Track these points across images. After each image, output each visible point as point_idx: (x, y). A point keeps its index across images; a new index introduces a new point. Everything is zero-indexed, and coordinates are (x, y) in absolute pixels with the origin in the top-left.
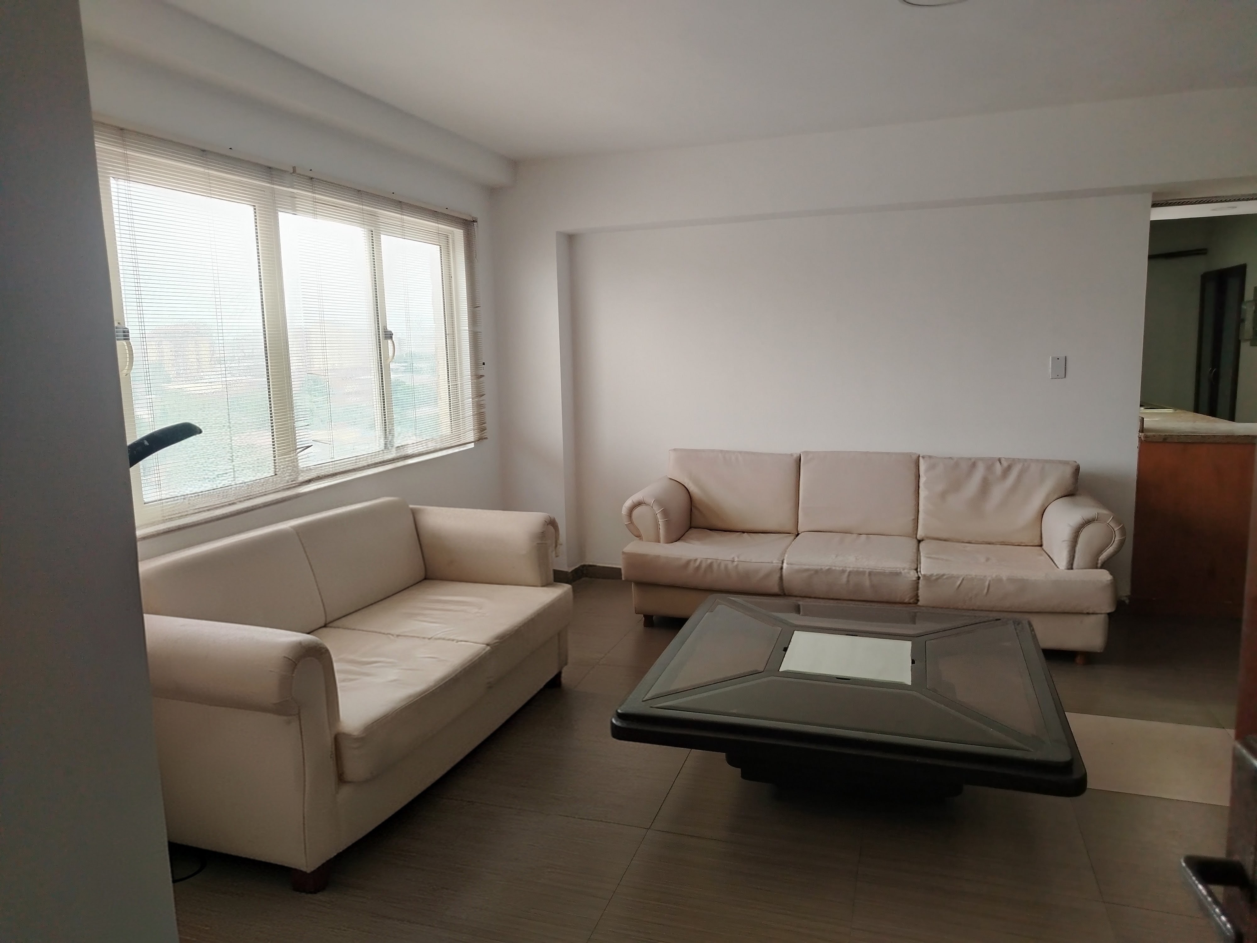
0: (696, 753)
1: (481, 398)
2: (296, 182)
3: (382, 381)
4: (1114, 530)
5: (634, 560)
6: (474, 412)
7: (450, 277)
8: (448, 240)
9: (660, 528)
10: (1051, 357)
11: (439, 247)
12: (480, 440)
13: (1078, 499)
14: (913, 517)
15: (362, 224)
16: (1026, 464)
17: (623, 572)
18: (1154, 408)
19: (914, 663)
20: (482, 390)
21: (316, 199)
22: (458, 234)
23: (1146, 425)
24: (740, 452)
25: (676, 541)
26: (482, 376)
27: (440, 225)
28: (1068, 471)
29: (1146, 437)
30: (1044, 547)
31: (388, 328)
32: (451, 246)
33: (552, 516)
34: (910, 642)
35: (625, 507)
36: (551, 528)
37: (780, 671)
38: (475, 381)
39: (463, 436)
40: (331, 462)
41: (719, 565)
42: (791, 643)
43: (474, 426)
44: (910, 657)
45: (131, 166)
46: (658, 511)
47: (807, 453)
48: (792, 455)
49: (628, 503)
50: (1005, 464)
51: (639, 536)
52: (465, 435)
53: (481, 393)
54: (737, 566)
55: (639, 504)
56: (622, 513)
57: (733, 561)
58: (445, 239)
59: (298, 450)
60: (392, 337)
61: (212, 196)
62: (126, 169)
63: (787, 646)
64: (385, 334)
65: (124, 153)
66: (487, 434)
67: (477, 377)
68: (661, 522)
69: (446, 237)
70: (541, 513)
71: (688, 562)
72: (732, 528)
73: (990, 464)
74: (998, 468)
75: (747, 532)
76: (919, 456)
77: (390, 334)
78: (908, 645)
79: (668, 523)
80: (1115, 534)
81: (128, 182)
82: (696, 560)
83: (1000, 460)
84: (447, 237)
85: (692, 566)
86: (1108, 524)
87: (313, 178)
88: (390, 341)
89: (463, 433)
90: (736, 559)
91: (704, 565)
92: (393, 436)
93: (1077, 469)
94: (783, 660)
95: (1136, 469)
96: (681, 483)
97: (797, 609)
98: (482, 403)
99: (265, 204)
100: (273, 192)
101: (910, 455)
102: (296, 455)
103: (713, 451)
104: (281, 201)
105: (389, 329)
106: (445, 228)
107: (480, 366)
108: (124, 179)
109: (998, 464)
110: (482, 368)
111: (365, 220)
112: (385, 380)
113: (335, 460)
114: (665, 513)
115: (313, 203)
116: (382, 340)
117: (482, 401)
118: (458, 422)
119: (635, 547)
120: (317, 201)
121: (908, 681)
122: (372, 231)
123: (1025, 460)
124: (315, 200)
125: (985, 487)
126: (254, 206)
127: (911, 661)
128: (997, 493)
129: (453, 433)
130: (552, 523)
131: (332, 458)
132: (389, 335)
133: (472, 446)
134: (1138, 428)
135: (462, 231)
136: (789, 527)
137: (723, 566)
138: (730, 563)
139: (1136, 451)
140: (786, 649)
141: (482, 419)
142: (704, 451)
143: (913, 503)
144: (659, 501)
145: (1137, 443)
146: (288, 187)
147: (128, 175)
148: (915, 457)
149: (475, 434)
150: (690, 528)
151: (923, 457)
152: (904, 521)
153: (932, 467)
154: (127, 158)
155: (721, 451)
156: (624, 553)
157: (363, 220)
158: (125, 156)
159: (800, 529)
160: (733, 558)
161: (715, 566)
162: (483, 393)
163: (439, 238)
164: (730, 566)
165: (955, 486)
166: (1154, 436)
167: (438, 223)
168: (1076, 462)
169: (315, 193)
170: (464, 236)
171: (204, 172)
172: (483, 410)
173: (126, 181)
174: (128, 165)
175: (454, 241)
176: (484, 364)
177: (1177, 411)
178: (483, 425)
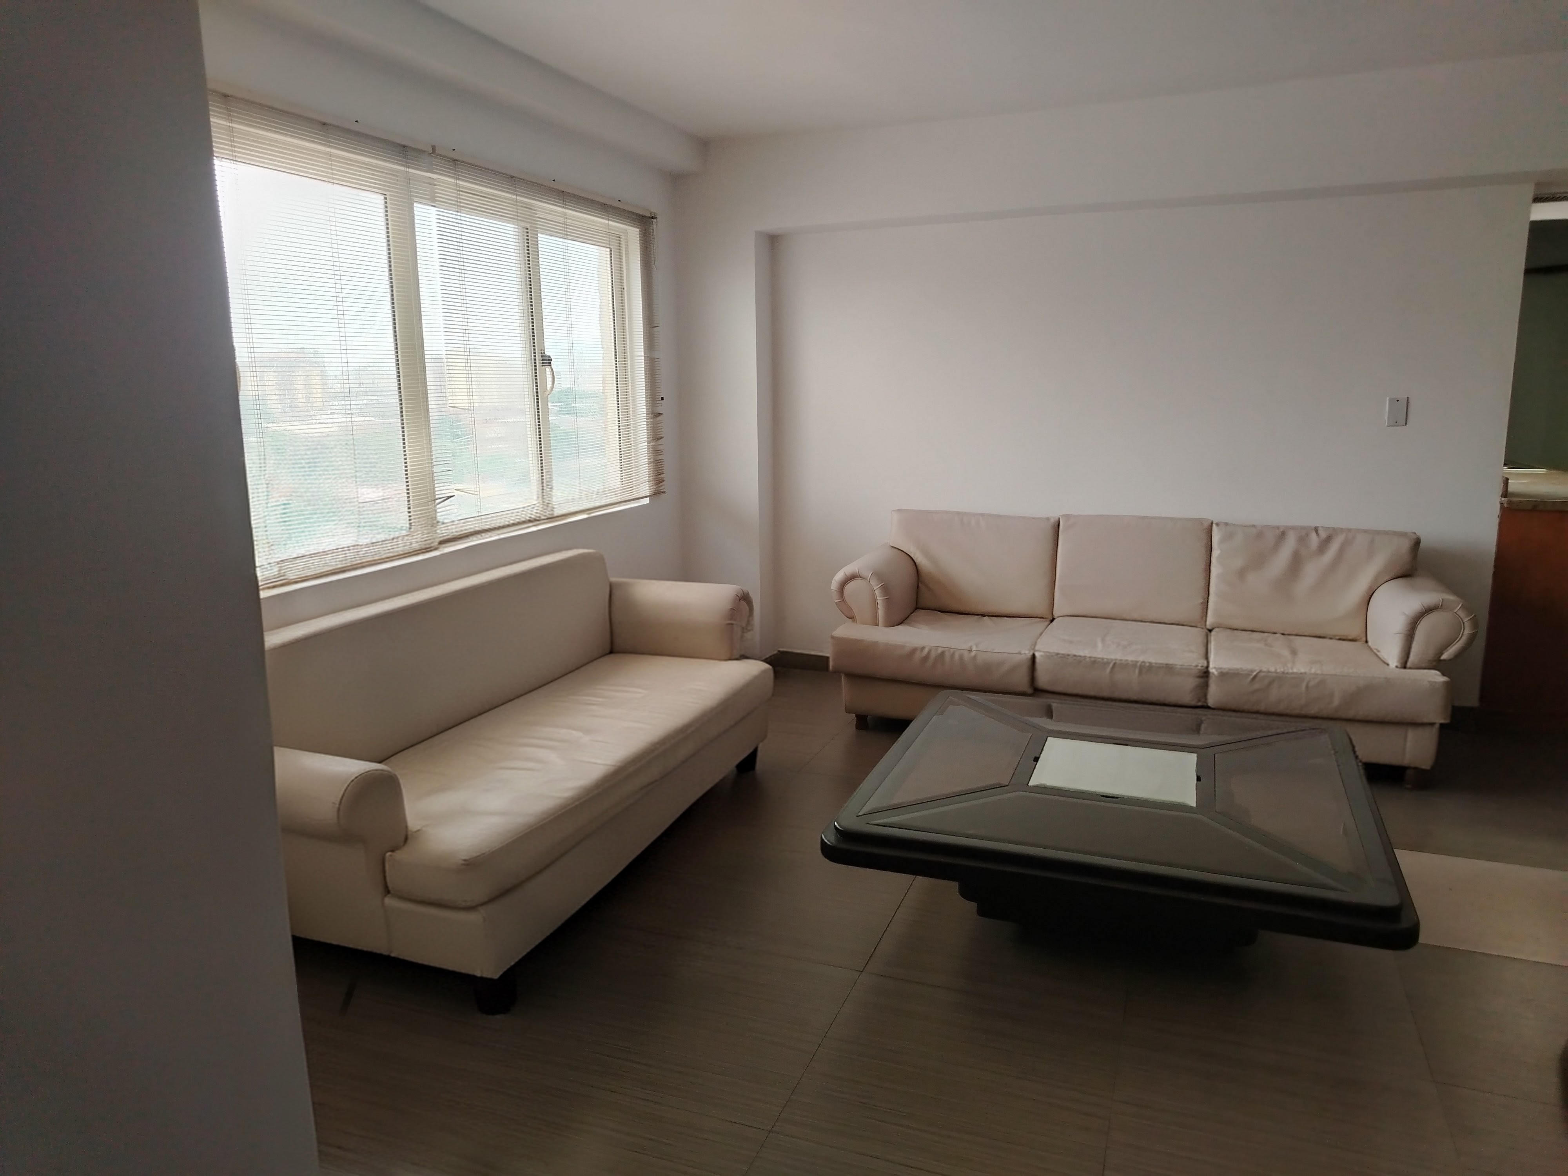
0: (921, 882)
1: (660, 441)
2: (436, 165)
3: (538, 409)
4: (1462, 621)
5: (846, 646)
6: (650, 459)
7: (621, 288)
8: (619, 240)
9: (878, 608)
10: (1388, 398)
11: (608, 250)
12: (656, 494)
13: (1418, 581)
14: (1201, 601)
15: (514, 219)
16: (1350, 534)
17: (831, 663)
18: (1520, 467)
19: (1200, 781)
20: (660, 432)
21: (459, 187)
22: (633, 233)
23: (1511, 489)
24: (982, 515)
25: (898, 625)
26: (660, 414)
27: (611, 223)
28: (1405, 545)
29: (1510, 503)
30: (1370, 643)
31: (545, 353)
32: (623, 249)
33: (745, 589)
34: (1195, 755)
35: (835, 581)
36: (743, 603)
37: (1029, 785)
38: (652, 420)
39: (636, 489)
40: (477, 516)
41: (953, 655)
42: (1043, 752)
43: (649, 477)
44: (1195, 773)
45: (238, 142)
46: (876, 586)
47: (1068, 517)
48: (1048, 519)
49: (839, 576)
50: (1323, 534)
51: (852, 618)
52: (638, 488)
53: (659, 436)
54: (975, 656)
55: (853, 577)
56: (832, 588)
57: (970, 651)
58: (617, 240)
59: (438, 501)
60: (550, 363)
61: (335, 181)
62: (232, 146)
63: (1038, 756)
64: (543, 360)
65: (229, 126)
66: (665, 486)
67: (654, 415)
68: (880, 600)
69: (617, 237)
70: (730, 585)
71: (914, 650)
72: (968, 609)
73: (1303, 534)
74: (1314, 540)
75: (988, 616)
76: (1212, 523)
77: (549, 360)
78: (1193, 757)
79: (889, 602)
80: (1464, 626)
81: (235, 162)
82: (923, 648)
83: (1316, 530)
84: (619, 237)
85: (918, 656)
86: (1455, 613)
87: (457, 160)
88: (548, 369)
89: (636, 486)
90: (974, 648)
91: (933, 655)
92: (551, 488)
93: (1417, 542)
94: (1033, 772)
95: (1495, 544)
96: (906, 553)
97: (1049, 713)
98: (660, 447)
99: (398, 193)
100: (408, 177)
101: (1200, 521)
102: (435, 506)
103: (947, 512)
104: (417, 189)
105: (547, 354)
106: (616, 225)
107: (658, 402)
108: (229, 159)
109: (1314, 534)
110: (661, 405)
111: (519, 215)
112: (541, 408)
113: (482, 514)
114: (885, 589)
115: (456, 191)
116: (539, 366)
117: (660, 446)
118: (630, 472)
119: (846, 631)
120: (460, 189)
121: (1192, 802)
122: (527, 229)
123: (1349, 530)
124: (458, 189)
125: (1296, 564)
126: (385, 195)
127: (1196, 778)
128: (1311, 571)
129: (624, 485)
130: (744, 598)
131: (478, 512)
132: (547, 361)
133: (647, 501)
134: (1499, 490)
135: (638, 230)
136: (1041, 608)
137: (957, 656)
138: (966, 654)
139: (1496, 521)
140: (1036, 759)
141: (660, 465)
142: (936, 512)
143: (1202, 583)
144: (878, 575)
145: (1497, 510)
146: (427, 172)
147: (234, 154)
148: (1206, 524)
149: (651, 486)
150: (916, 609)
151: (1217, 524)
152: (1189, 608)
153: (1228, 537)
154: (233, 132)
155: (958, 513)
156: (833, 637)
157: (516, 214)
158: (231, 130)
159: (1056, 614)
160: (971, 647)
161: (947, 656)
162: (661, 435)
163: (609, 235)
164: (967, 656)
165: (1258, 561)
166: (1521, 502)
167: (608, 220)
168: (1415, 533)
169: (459, 179)
170: (640, 237)
171: (325, 151)
172: (660, 457)
173: (232, 162)
174: (234, 142)
175: (627, 242)
176: (662, 399)
177: (1551, 472)
178: (660, 476)
